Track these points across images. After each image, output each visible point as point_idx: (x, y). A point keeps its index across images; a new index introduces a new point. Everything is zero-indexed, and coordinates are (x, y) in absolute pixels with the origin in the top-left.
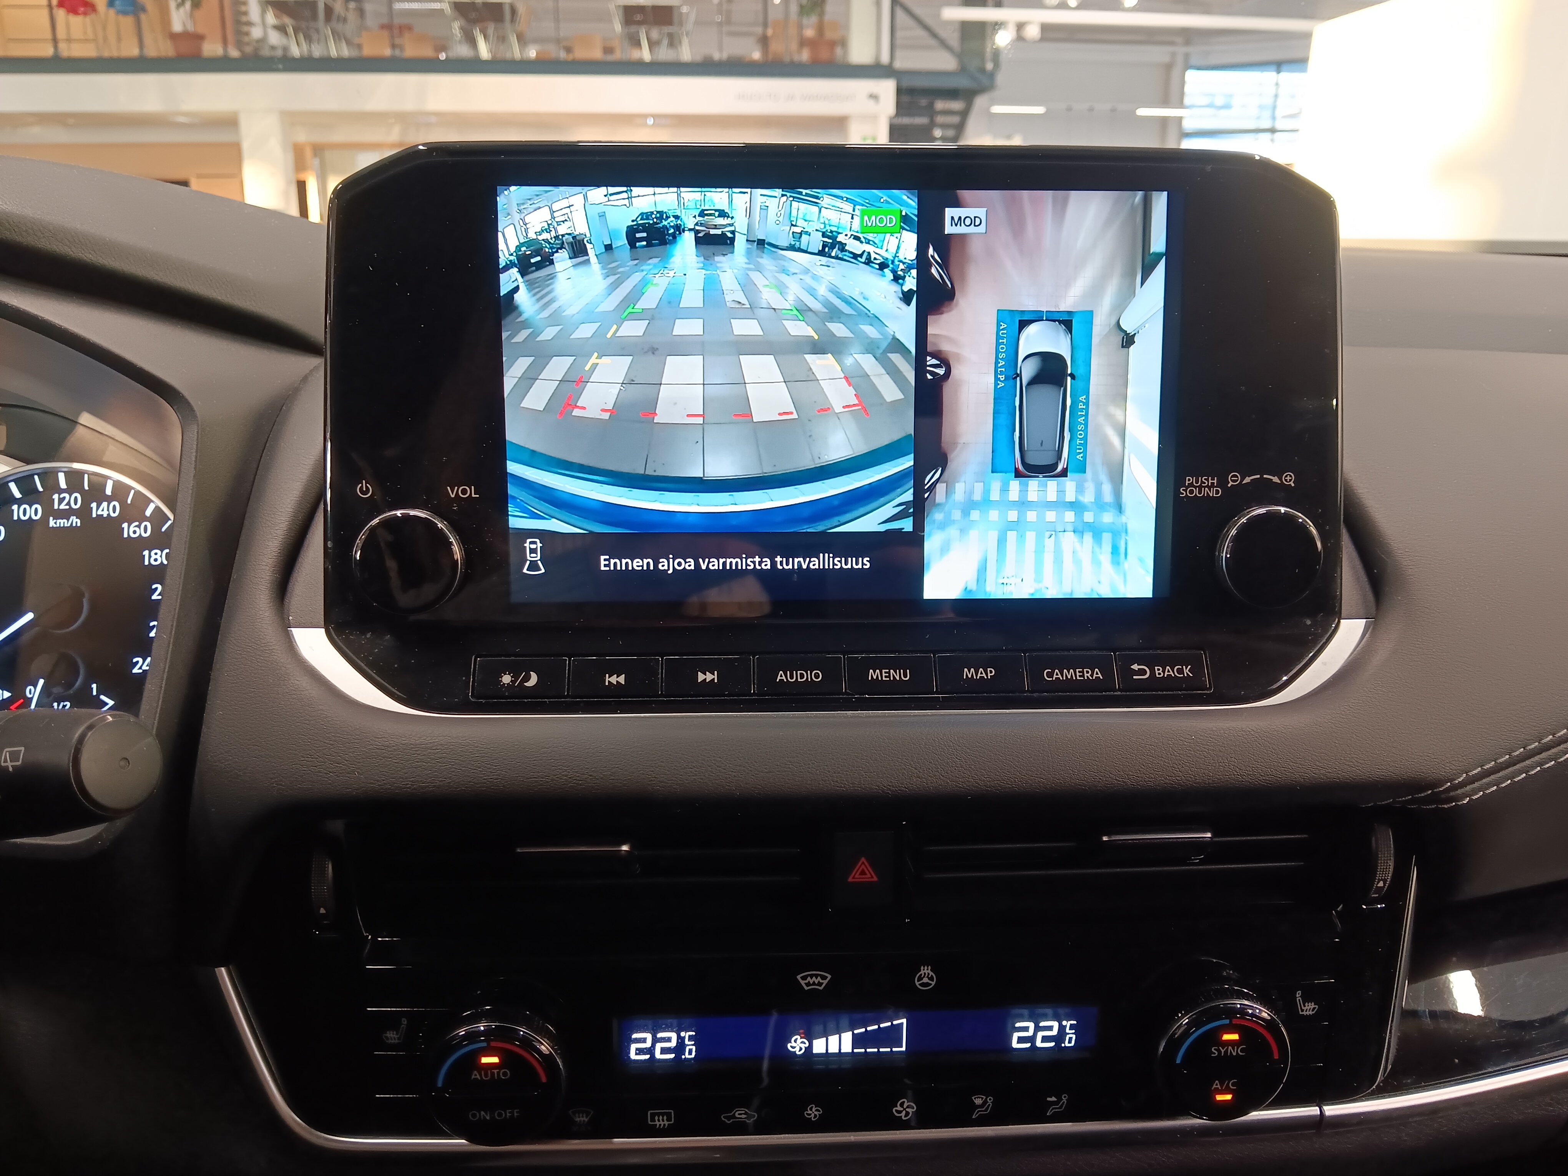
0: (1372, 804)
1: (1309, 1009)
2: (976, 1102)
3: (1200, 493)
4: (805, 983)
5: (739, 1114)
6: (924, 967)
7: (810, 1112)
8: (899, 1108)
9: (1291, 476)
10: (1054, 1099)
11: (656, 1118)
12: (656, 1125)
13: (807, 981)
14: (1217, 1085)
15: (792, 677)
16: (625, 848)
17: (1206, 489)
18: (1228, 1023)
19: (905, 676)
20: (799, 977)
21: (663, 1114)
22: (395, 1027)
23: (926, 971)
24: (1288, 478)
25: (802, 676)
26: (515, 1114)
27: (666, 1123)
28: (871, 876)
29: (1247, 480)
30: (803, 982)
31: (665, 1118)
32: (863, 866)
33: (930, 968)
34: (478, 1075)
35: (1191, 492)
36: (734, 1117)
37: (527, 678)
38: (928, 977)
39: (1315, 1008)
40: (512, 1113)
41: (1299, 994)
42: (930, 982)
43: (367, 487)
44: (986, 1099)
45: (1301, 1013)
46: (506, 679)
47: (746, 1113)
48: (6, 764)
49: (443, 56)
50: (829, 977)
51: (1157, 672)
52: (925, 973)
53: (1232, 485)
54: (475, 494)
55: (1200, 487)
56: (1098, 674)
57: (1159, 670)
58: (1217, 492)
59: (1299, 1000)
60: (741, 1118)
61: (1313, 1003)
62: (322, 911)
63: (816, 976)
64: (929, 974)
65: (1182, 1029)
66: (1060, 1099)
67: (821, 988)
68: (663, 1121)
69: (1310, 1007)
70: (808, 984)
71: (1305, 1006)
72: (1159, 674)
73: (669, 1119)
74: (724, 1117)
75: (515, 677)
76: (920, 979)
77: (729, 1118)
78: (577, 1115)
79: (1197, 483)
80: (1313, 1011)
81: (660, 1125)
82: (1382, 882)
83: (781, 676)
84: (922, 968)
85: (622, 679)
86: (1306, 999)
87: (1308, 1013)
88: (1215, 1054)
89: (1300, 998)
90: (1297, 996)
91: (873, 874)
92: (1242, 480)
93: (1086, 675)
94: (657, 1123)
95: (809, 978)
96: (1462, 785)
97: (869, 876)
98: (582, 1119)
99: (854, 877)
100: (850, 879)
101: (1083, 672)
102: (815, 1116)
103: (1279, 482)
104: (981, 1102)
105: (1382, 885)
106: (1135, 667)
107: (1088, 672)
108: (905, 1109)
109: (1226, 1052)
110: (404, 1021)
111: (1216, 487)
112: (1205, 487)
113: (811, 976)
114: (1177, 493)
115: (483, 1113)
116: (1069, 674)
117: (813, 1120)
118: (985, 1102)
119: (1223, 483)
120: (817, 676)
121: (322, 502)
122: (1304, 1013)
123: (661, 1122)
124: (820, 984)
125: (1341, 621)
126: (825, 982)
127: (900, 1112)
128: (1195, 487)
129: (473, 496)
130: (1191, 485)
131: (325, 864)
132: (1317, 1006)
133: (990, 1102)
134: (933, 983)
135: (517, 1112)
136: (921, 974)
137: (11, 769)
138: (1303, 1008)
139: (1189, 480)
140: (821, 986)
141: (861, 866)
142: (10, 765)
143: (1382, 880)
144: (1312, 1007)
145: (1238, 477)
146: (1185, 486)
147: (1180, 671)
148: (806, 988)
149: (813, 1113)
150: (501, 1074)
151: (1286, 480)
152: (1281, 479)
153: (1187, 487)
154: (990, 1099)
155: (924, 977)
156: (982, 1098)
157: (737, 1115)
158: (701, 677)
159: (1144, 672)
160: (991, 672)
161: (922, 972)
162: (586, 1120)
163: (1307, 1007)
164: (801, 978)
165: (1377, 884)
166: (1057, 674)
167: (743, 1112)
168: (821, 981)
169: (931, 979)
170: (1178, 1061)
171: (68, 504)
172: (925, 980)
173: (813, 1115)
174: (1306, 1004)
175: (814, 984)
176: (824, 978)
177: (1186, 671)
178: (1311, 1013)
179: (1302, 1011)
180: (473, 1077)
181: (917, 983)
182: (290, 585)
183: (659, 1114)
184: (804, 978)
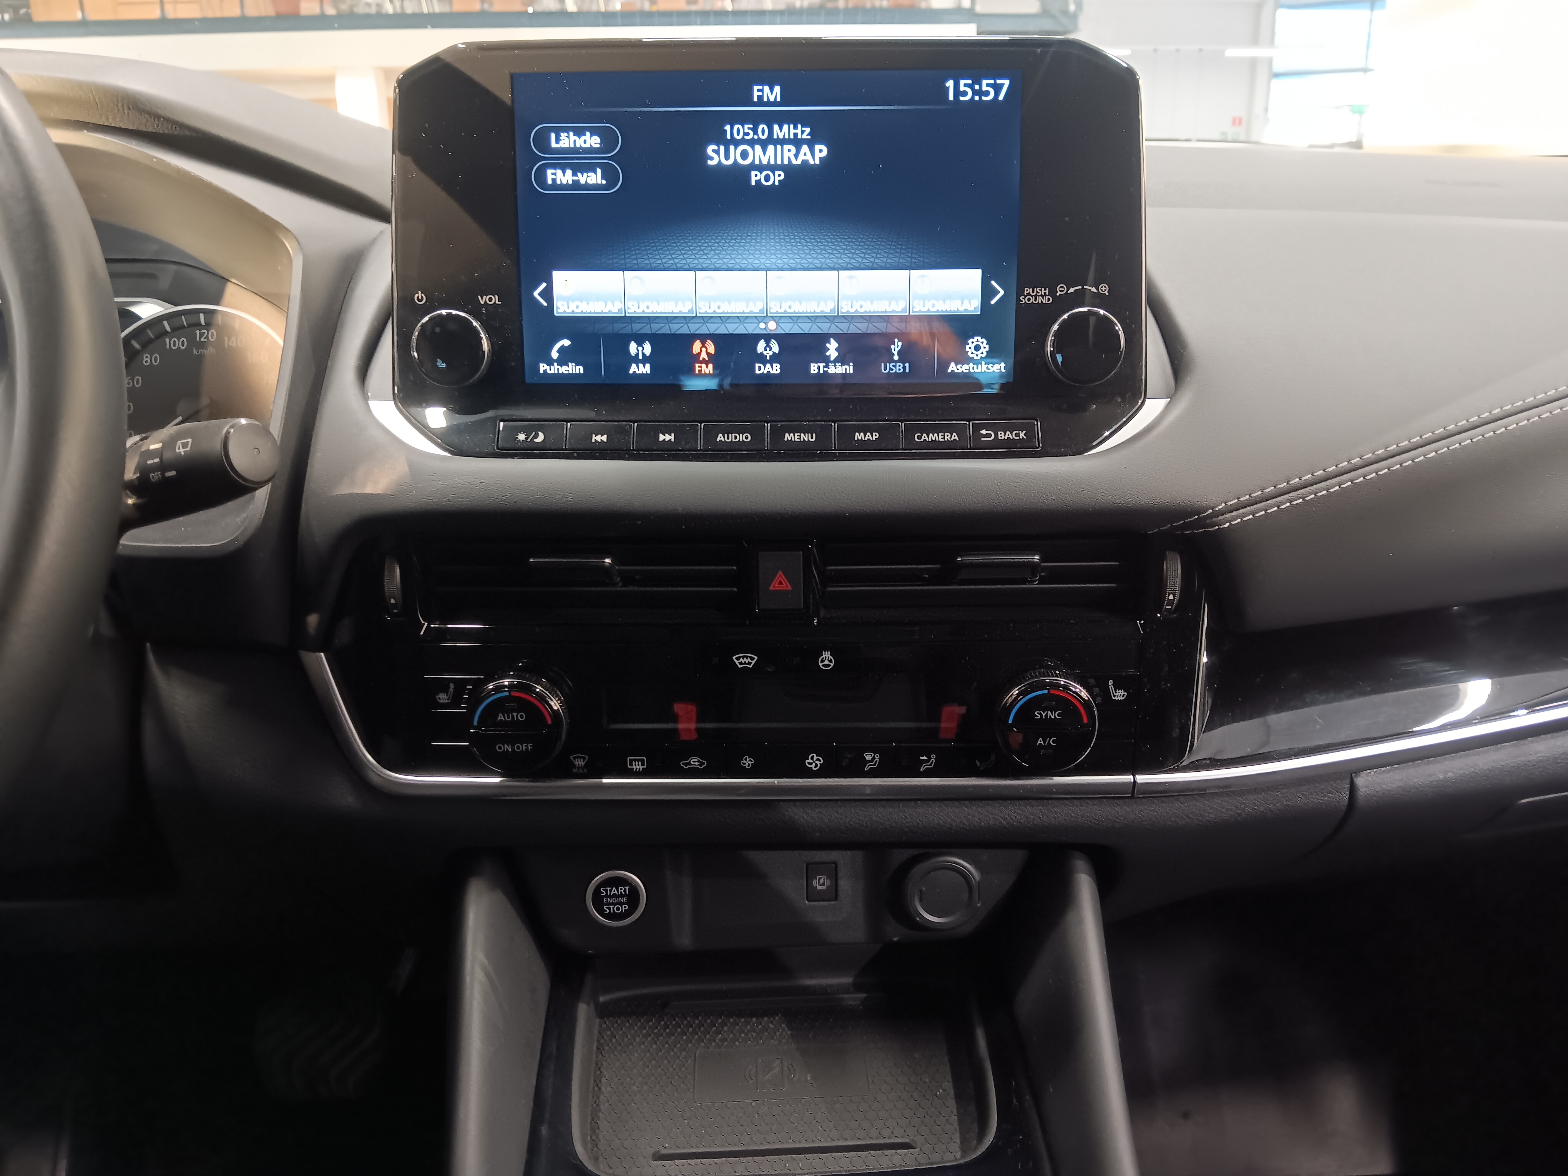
0: (1157, 530)
1: (1120, 695)
2: (867, 758)
3: (1035, 300)
4: (739, 663)
5: (694, 762)
6: (825, 652)
7: (744, 762)
8: (810, 761)
9: (1105, 287)
10: (925, 758)
11: (634, 763)
12: (633, 769)
13: (740, 661)
14: (1041, 741)
15: (728, 438)
16: (608, 561)
17: (1040, 297)
18: (1047, 692)
19: (812, 438)
20: (734, 658)
21: (638, 760)
22: (446, 691)
23: (826, 655)
24: (1104, 289)
25: (736, 438)
26: (529, 748)
27: (641, 767)
28: (787, 586)
29: (1072, 290)
30: (737, 662)
31: (640, 763)
32: (780, 578)
33: (829, 652)
34: (502, 716)
35: (1029, 300)
36: (689, 764)
37: (536, 436)
38: (828, 660)
39: (1125, 694)
40: (527, 746)
41: (1111, 682)
42: (830, 663)
43: (422, 297)
44: (874, 756)
45: (1113, 698)
46: (522, 437)
47: (698, 761)
48: (179, 451)
49: (530, 10)
50: (756, 658)
51: (999, 435)
52: (826, 657)
53: (1060, 294)
54: (499, 301)
55: (1036, 296)
56: (955, 437)
57: (1001, 434)
58: (1049, 300)
59: (1112, 688)
60: (695, 765)
61: (1123, 691)
62: (393, 601)
63: (747, 657)
64: (828, 657)
65: (1014, 697)
66: (930, 758)
67: (751, 666)
68: (639, 765)
69: (1120, 693)
70: (741, 663)
71: (1116, 693)
72: (1001, 437)
73: (643, 765)
74: (683, 764)
75: (528, 436)
76: (822, 661)
77: (686, 764)
78: (576, 760)
79: (1033, 292)
80: (1123, 697)
81: (637, 769)
82: (1171, 595)
83: (720, 437)
84: (824, 653)
85: (604, 438)
86: (1117, 687)
87: (1119, 698)
88: (1038, 716)
89: (1112, 686)
90: (1110, 684)
91: (788, 584)
92: (1068, 290)
93: (946, 437)
94: (634, 767)
95: (741, 659)
96: (1223, 513)
97: (785, 585)
98: (580, 763)
99: (774, 586)
100: (771, 588)
101: (944, 435)
102: (749, 765)
103: (1097, 292)
104: (871, 758)
105: (1173, 598)
106: (984, 432)
107: (948, 436)
108: (814, 762)
109: (1046, 715)
110: (452, 686)
111: (1047, 296)
112: (1039, 296)
113: (743, 657)
114: (1018, 300)
115: (506, 746)
116: (933, 437)
117: (747, 767)
118: (874, 758)
119: (1053, 293)
120: (747, 438)
121: (391, 318)
122: (1116, 698)
123: (637, 767)
124: (749, 663)
125: (1147, 400)
126: (753, 662)
127: (811, 764)
128: (1032, 296)
129: (497, 302)
130: (1029, 294)
131: (395, 567)
132: (1126, 693)
133: (877, 759)
134: (832, 665)
135: (531, 746)
136: (823, 658)
137: (183, 454)
138: (1115, 694)
139: (1027, 290)
140: (750, 665)
141: (778, 578)
142: (182, 451)
143: (1171, 593)
144: (1122, 694)
145: (1064, 288)
146: (1024, 295)
147: (1017, 435)
148: (740, 666)
149: (748, 762)
150: (519, 717)
151: (1102, 290)
152: (1097, 289)
153: (1026, 296)
154: (877, 756)
155: (825, 660)
156: (872, 755)
157: (692, 762)
158: (662, 437)
159: (989, 436)
160: (876, 436)
161: (824, 656)
162: (583, 764)
163: (1118, 694)
164: (736, 658)
165: (1168, 597)
166: (924, 437)
167: (697, 760)
168: (751, 661)
169: (830, 661)
170: (1010, 721)
171: (207, 337)
172: (826, 662)
173: (747, 764)
174: (1117, 691)
175: (745, 663)
176: (752, 659)
177: (1022, 435)
178: (1122, 698)
179: (1114, 696)
180: (499, 718)
181: (820, 665)
182: (369, 373)
183: (635, 760)
184: (738, 659)
